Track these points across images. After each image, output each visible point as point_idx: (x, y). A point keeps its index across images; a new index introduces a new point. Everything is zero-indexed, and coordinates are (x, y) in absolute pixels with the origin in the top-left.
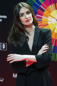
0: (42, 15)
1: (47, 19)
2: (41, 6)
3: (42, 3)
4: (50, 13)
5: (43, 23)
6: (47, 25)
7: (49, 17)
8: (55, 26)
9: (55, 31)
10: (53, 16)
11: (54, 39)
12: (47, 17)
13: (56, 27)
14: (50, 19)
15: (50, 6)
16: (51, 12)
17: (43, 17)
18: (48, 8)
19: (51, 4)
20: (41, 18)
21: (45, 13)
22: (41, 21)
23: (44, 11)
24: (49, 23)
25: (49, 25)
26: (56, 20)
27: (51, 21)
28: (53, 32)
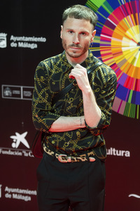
0: (111, 36)
1: (121, 43)
2: (108, 19)
3: (110, 13)
4: (126, 31)
5: (113, 50)
6: (121, 53)
7: (124, 39)
8: (134, 55)
9: (135, 65)
10: (131, 37)
11: (133, 79)
12: (121, 38)
13: (137, 57)
14: (125, 41)
15: (125, 18)
16: (128, 29)
17: (113, 39)
18: (120, 23)
19: (127, 14)
20: (110, 41)
21: (116, 31)
22: (110, 45)
23: (114, 27)
24: (123, 49)
25: (124, 53)
26: (136, 44)
27: (128, 46)
28: (131, 65)
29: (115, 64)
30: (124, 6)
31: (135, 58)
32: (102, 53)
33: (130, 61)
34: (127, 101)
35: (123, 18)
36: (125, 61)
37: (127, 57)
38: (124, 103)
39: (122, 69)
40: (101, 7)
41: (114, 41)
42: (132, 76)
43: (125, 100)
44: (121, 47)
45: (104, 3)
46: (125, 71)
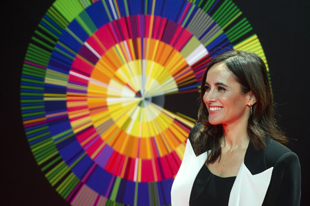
0: (88, 75)
1: (106, 90)
2: (86, 44)
3: (90, 33)
4: (116, 68)
5: (90, 101)
6: (104, 107)
7: (113, 82)
8: (129, 114)
9: (130, 131)
10: (126, 80)
11: (123, 157)
12: (106, 80)
13: (134, 117)
14: (113, 87)
15: (117, 46)
16: (121, 65)
17: (92, 81)
18: (108, 53)
19: (122, 39)
20: (85, 83)
21: (98, 67)
22: (86, 92)
23: (95, 60)
24: (110, 101)
25: (110, 109)
26: (133, 94)
27: (119, 97)
28: (122, 132)
29: (92, 127)
30: (116, 23)
31: (129, 120)
32: (69, 105)
33: (120, 124)
34: (109, 197)
35: (114, 45)
36: (111, 122)
37: (114, 117)
38: (103, 200)
39: (104, 137)
40: (75, 21)
41: (94, 84)
42: (122, 152)
43: (104, 195)
44: (105, 96)
45: (81, 15)
46: (109, 142)
